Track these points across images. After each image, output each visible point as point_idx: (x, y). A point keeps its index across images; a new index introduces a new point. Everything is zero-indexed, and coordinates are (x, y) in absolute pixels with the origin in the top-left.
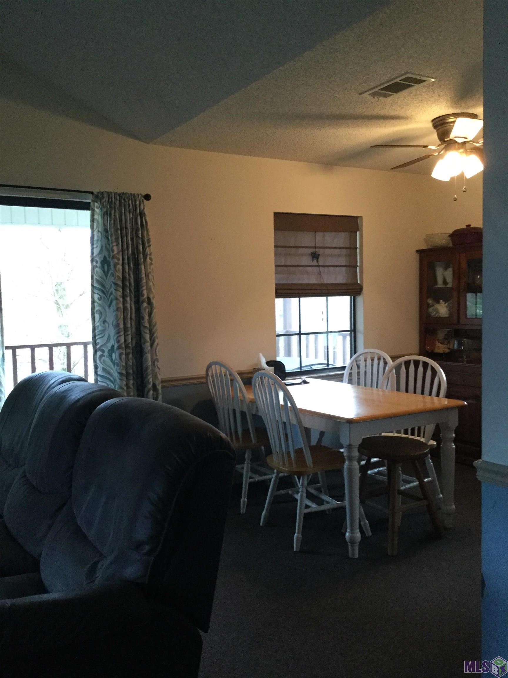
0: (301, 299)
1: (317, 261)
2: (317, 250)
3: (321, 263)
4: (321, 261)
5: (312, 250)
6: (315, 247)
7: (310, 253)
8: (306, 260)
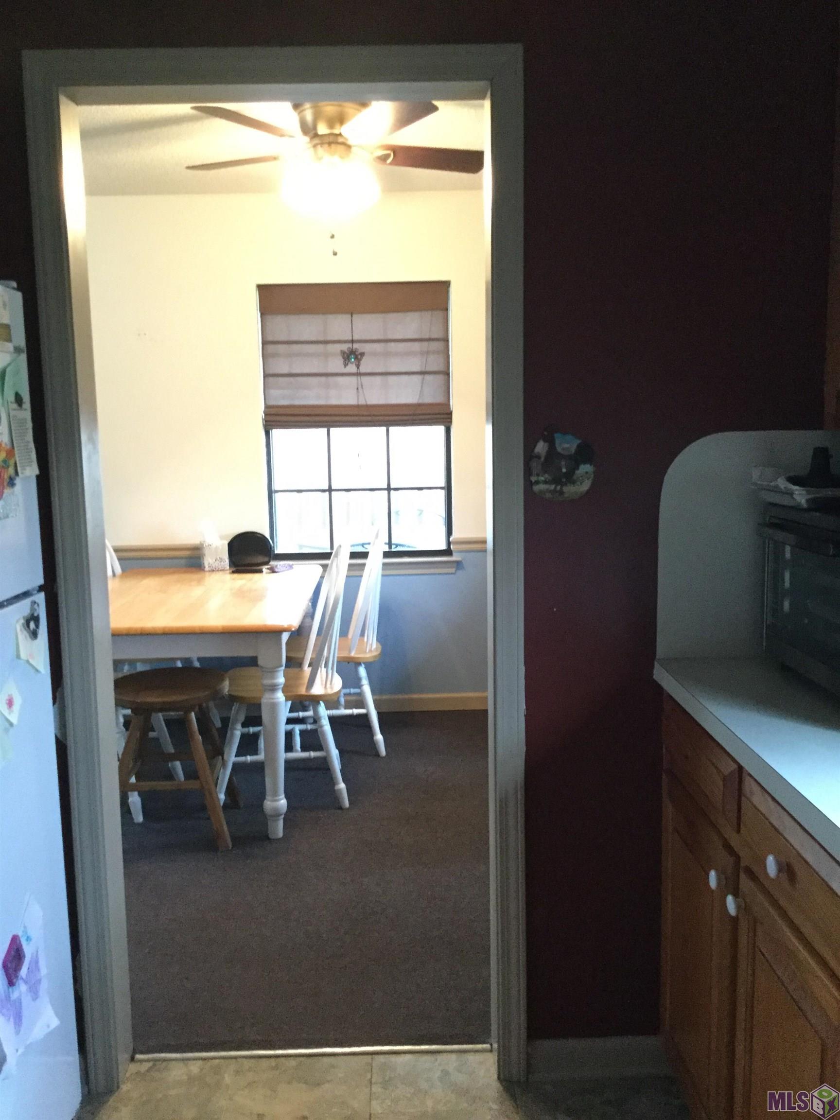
0: (332, 430)
1: (358, 366)
2: (356, 346)
3: (363, 369)
4: (366, 365)
5: (345, 347)
6: (352, 341)
7: (339, 351)
8: (336, 365)
